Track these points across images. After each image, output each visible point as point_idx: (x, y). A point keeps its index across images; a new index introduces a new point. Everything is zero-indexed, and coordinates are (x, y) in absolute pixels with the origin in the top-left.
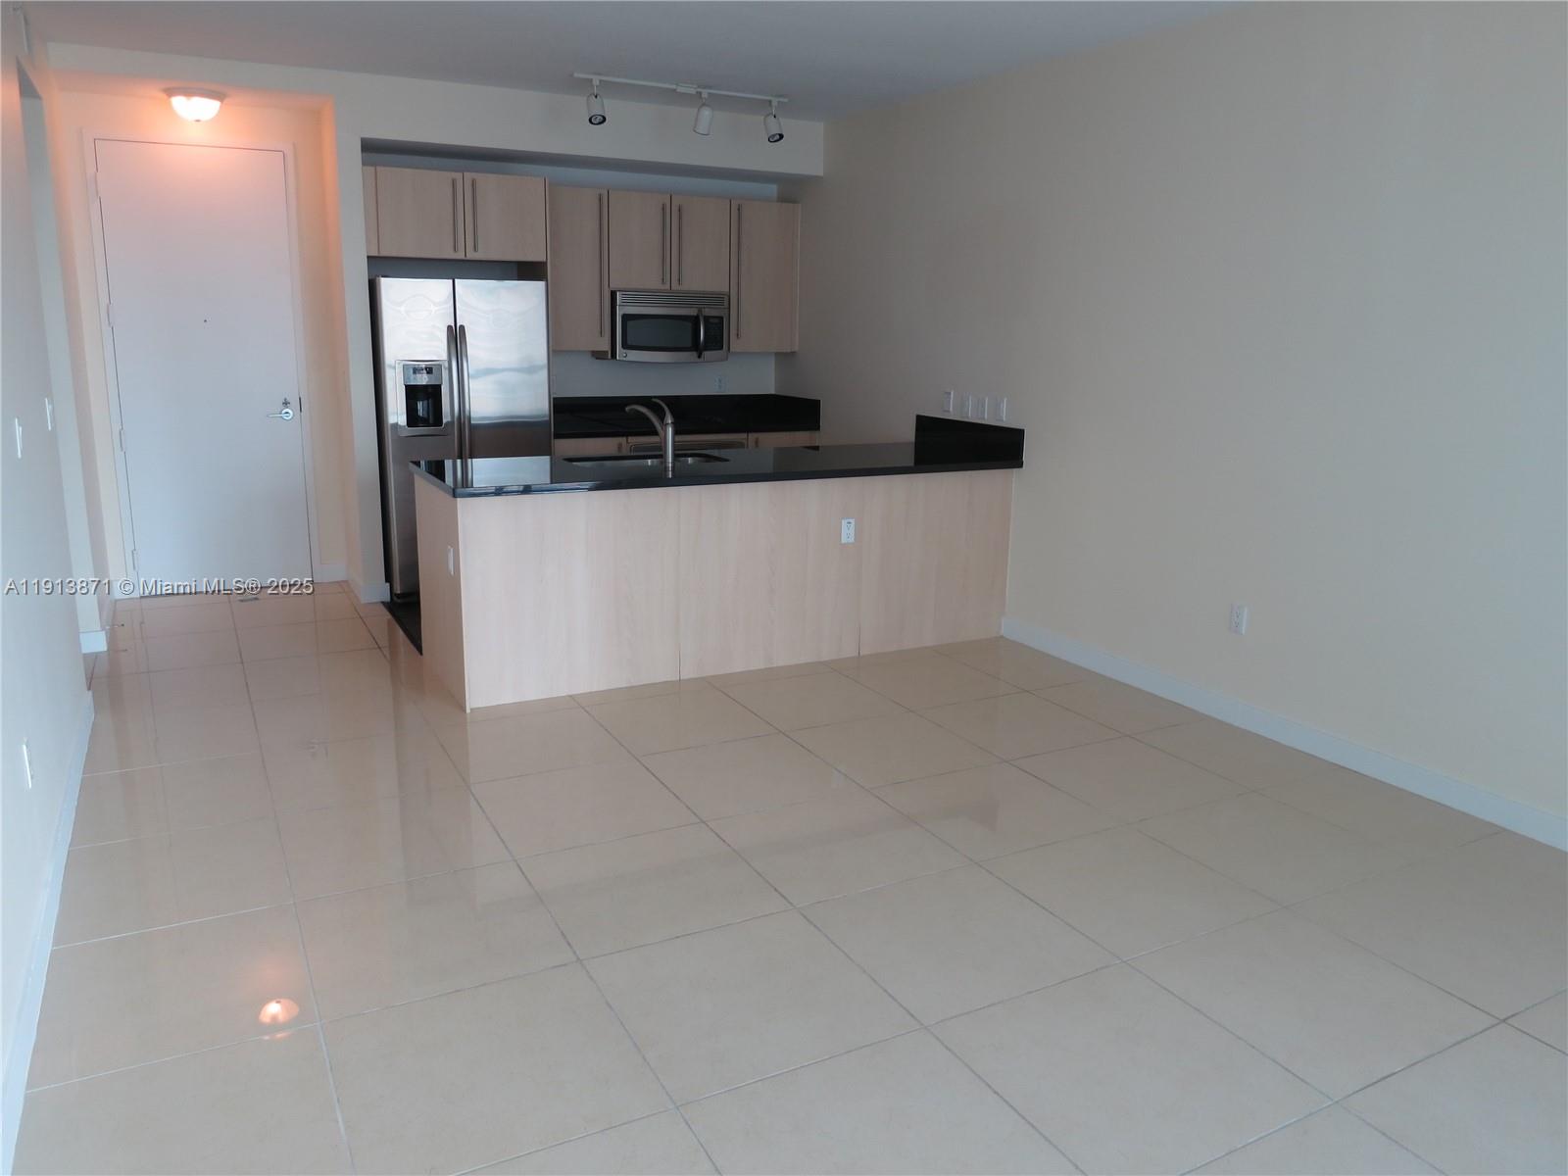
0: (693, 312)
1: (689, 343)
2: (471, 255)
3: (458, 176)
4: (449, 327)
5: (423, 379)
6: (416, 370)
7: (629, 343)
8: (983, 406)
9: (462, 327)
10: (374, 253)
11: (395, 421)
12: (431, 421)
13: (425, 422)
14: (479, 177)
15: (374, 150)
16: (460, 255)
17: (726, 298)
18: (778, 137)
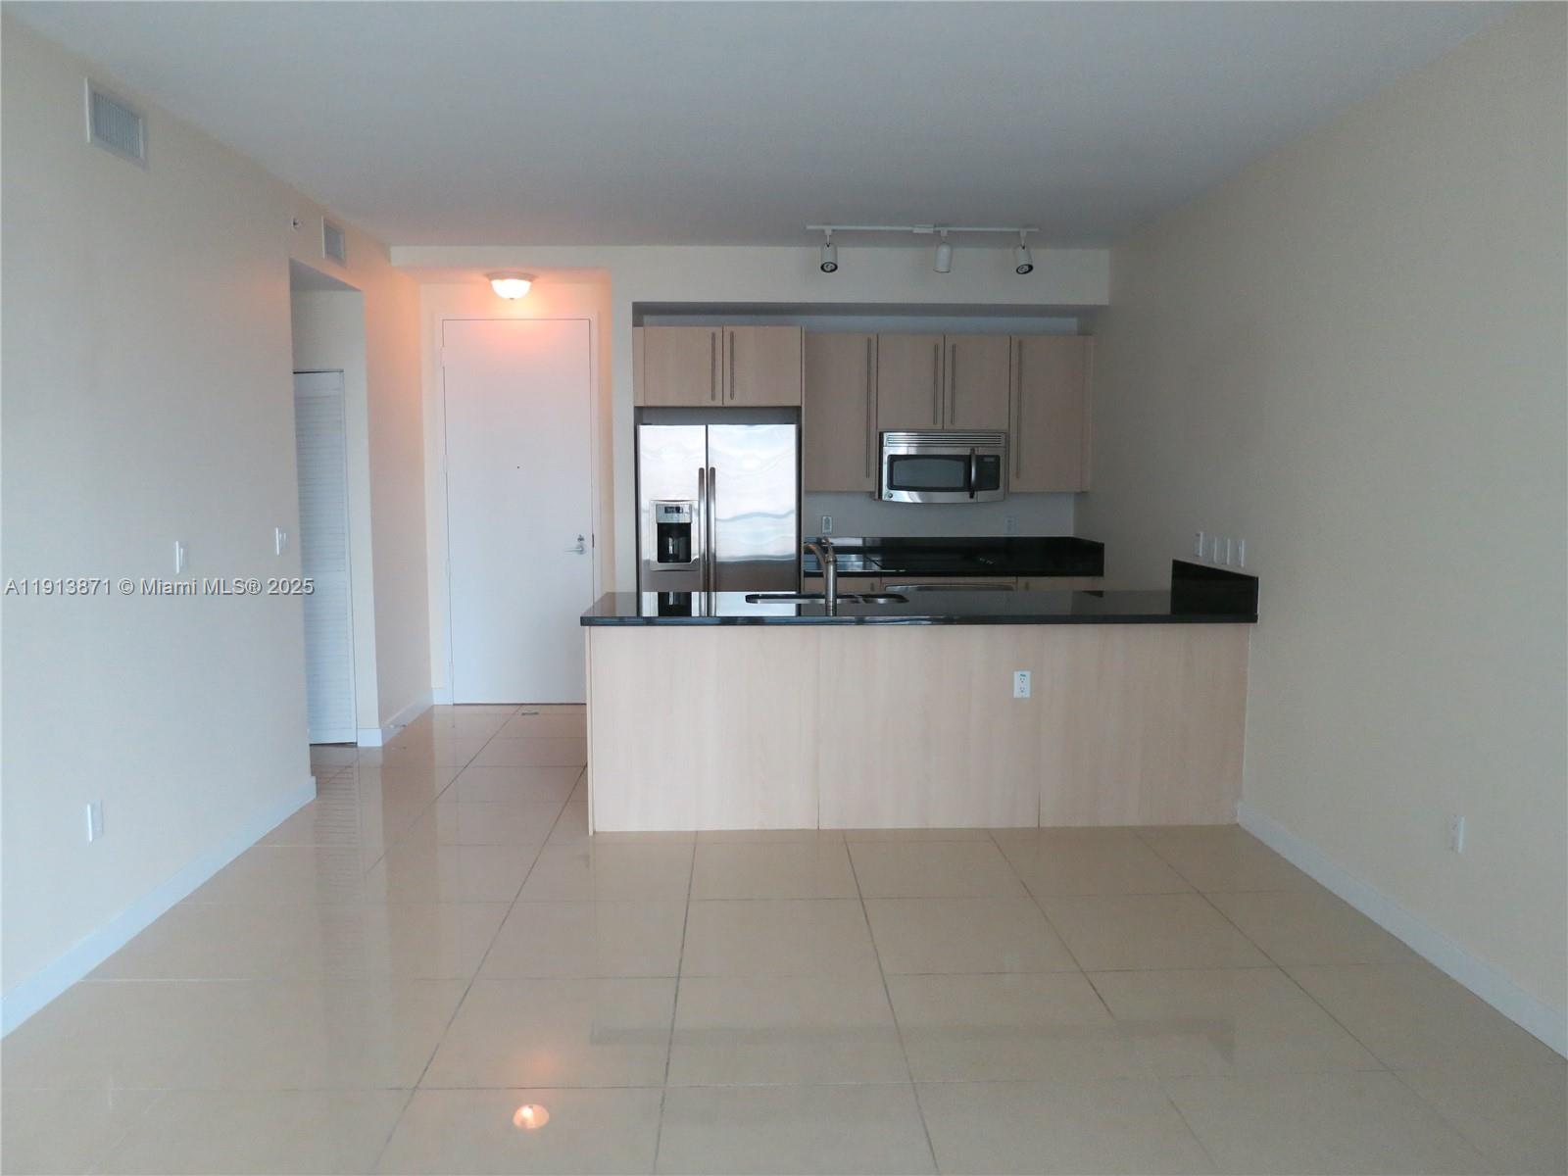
0: (966, 451)
1: (960, 483)
2: (728, 402)
3: (718, 331)
4: (701, 470)
5: (675, 518)
6: (667, 510)
7: (895, 483)
8: (1226, 551)
9: (713, 470)
10: (642, 404)
11: (648, 558)
12: (681, 557)
13: (676, 558)
14: (738, 330)
15: (643, 312)
16: (718, 403)
17: (1003, 437)
18: (1027, 268)
